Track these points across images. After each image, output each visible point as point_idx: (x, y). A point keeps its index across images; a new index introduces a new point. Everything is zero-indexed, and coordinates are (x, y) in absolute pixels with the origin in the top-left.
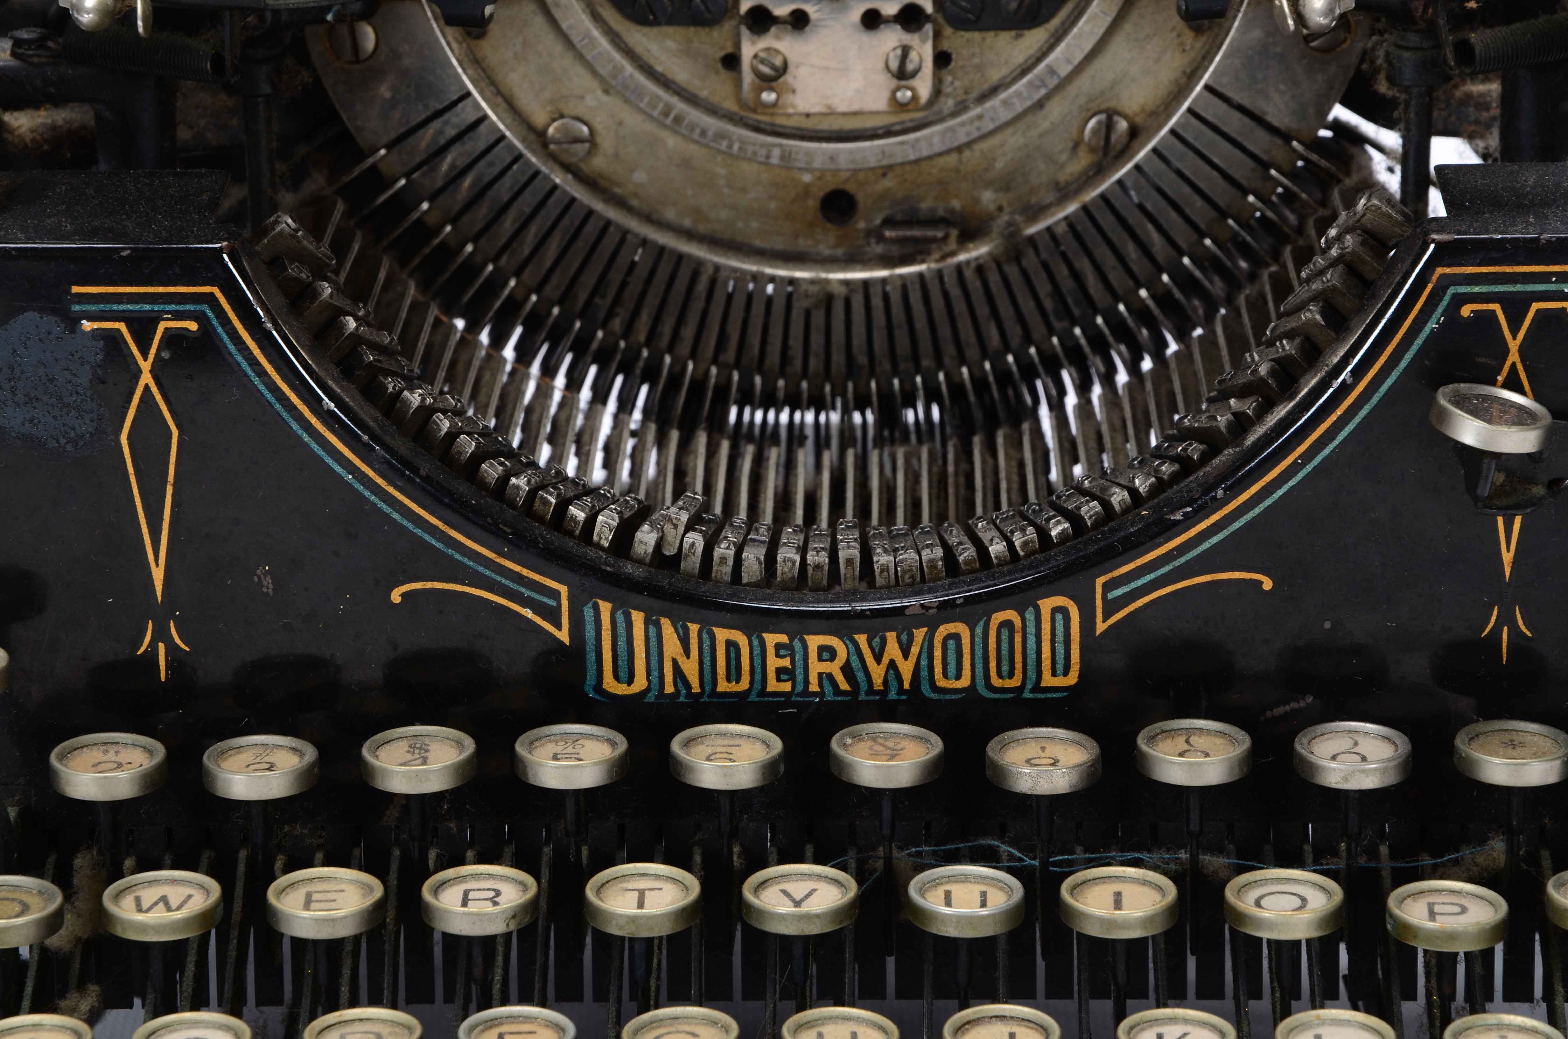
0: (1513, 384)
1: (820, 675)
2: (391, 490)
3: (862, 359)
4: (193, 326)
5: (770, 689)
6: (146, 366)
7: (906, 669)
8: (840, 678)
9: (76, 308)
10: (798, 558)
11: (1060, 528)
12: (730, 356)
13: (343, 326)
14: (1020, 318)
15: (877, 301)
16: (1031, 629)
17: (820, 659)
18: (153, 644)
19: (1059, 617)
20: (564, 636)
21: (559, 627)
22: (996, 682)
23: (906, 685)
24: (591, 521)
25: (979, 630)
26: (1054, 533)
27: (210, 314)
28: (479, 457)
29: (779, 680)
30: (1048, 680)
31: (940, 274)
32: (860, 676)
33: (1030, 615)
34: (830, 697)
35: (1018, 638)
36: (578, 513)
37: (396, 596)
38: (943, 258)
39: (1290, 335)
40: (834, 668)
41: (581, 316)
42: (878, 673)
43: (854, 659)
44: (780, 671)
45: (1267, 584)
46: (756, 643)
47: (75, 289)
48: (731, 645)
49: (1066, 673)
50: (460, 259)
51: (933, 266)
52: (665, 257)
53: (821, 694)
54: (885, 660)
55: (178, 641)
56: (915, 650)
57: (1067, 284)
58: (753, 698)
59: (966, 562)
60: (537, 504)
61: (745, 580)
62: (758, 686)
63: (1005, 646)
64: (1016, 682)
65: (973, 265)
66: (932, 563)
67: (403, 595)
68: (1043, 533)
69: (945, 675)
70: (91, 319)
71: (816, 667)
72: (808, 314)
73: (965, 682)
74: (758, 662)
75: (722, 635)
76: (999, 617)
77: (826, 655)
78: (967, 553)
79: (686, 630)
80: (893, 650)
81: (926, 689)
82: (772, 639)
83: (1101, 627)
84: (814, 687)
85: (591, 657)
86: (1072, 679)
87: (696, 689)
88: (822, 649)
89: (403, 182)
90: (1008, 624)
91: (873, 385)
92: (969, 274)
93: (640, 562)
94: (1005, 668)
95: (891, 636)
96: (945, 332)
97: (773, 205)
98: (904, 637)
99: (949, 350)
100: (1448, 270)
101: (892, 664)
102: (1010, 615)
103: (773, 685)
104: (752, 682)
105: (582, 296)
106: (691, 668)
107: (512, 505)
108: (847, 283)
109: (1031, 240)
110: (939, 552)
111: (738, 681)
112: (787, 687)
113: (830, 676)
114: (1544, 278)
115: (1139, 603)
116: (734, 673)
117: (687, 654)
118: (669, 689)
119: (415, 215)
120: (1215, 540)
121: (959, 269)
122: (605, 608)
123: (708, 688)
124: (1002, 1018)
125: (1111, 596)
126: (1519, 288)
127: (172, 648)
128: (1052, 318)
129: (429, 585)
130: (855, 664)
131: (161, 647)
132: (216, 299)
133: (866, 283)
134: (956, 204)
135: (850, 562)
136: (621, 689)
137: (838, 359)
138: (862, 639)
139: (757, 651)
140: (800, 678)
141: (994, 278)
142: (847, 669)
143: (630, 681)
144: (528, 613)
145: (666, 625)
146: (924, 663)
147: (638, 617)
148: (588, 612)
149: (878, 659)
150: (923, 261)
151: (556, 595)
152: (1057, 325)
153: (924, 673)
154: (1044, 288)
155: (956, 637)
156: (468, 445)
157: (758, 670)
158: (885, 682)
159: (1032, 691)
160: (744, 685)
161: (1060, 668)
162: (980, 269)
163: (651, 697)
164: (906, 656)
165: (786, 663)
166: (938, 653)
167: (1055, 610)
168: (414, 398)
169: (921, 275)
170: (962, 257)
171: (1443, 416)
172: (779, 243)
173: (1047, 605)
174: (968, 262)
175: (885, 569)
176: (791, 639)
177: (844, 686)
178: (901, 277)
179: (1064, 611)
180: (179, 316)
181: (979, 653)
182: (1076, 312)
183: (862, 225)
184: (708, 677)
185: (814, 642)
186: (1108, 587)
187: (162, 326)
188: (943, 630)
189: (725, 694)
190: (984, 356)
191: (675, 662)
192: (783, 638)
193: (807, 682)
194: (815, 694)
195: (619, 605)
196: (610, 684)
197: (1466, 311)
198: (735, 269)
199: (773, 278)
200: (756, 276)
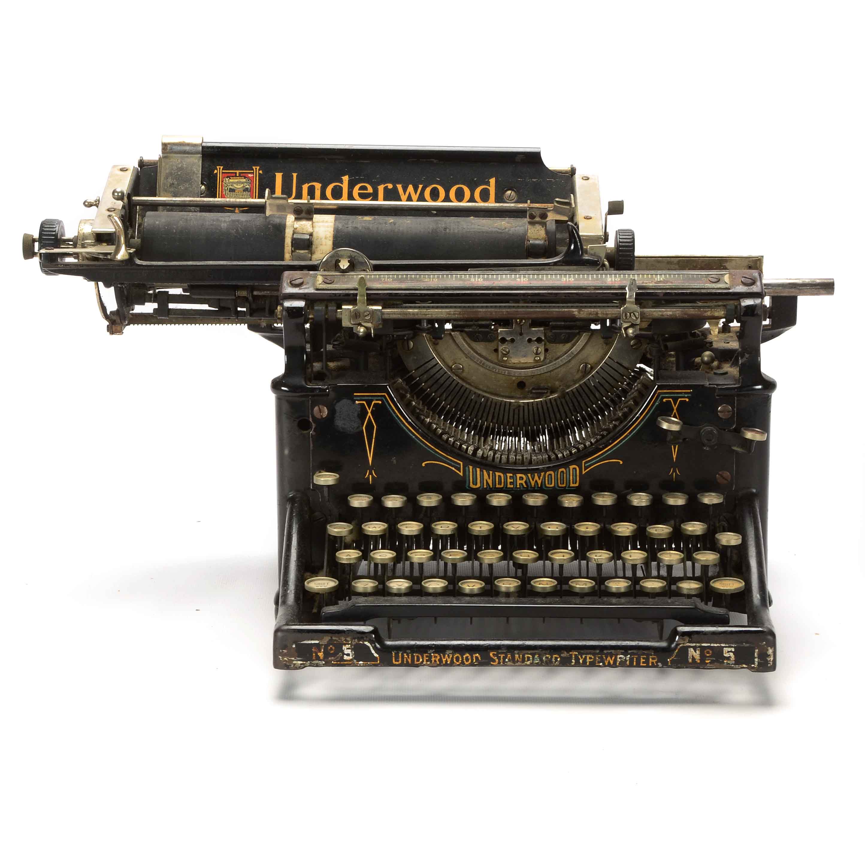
0: (675, 417)
1: (520, 483)
2: (423, 440)
3: (527, 422)
4: (380, 402)
5: (508, 487)
6: (369, 411)
7: (539, 482)
8: (524, 484)
9: (355, 398)
10: (514, 457)
11: (574, 451)
12: (495, 421)
13: (412, 404)
14: (565, 412)
15: (531, 408)
16: (568, 473)
17: (520, 480)
18: (369, 475)
19: (574, 470)
20: (461, 474)
21: (460, 472)
22: (560, 485)
23: (539, 486)
24: (467, 449)
25: (556, 473)
26: (573, 452)
27: (384, 399)
28: (442, 434)
29: (510, 485)
30: (572, 485)
31: (545, 400)
32: (529, 484)
33: (568, 470)
34: (522, 489)
35: (565, 475)
36: (464, 447)
37: (423, 465)
38: (547, 397)
39: (626, 407)
40: (523, 482)
41: (459, 411)
42: (533, 483)
43: (528, 479)
44: (511, 483)
45: (621, 463)
46: (505, 476)
47: (355, 394)
48: (500, 476)
49: (576, 483)
50: (432, 397)
52: (480, 397)
53: (520, 488)
54: (535, 480)
55: (374, 475)
56: (541, 478)
57: (576, 404)
58: (504, 489)
59: (553, 458)
60: (455, 445)
61: (502, 462)
62: (505, 486)
63: (562, 477)
64: (564, 485)
66: (545, 459)
67: (425, 464)
68: (571, 452)
69: (548, 484)
70: (358, 401)
71: (519, 482)
72: (514, 410)
73: (553, 485)
74: (505, 480)
75: (497, 474)
76: (561, 470)
77: (521, 479)
78: (553, 456)
79: (489, 473)
80: (536, 478)
81: (544, 487)
82: (509, 475)
83: (584, 472)
84: (518, 486)
85: (468, 479)
86: (577, 485)
87: (491, 487)
88: (520, 477)
89: (418, 378)
90: (563, 472)
91: (530, 428)
92: (553, 401)
93: (478, 458)
94: (562, 482)
95: (536, 474)
96: (547, 415)
97: (505, 385)
98: (539, 475)
99: (548, 420)
100: (660, 391)
101: (536, 481)
102: (563, 469)
103: (509, 486)
104: (504, 485)
105: (460, 406)
106: (490, 482)
107: (450, 445)
108: (523, 403)
109: (567, 392)
110: (547, 456)
111: (501, 485)
112: (512, 486)
113: (522, 484)
114: (681, 393)
115: (592, 467)
116: (500, 483)
117: (489, 478)
118: (485, 487)
119: (421, 386)
120: (609, 452)
121: (550, 400)
122: (471, 467)
123: (494, 487)
124: (561, 552)
125: (586, 465)
126: (676, 395)
127: (373, 476)
128: (573, 412)
129: (431, 462)
130: (528, 481)
131: (370, 476)
132: (386, 396)
133: (528, 403)
134: (549, 385)
135: (526, 458)
136: (474, 487)
137: (521, 421)
138: (529, 475)
139: (505, 478)
140: (515, 484)
141: (559, 402)
142: (526, 482)
143: (476, 485)
144: (453, 469)
145: (485, 471)
146: (543, 481)
147: (478, 470)
148: (467, 468)
149: (533, 480)
150: (542, 398)
151: (460, 464)
152: (574, 413)
153: (543, 483)
154: (571, 405)
155: (551, 475)
156: (440, 431)
157: (506, 482)
158: (534, 485)
159: (568, 487)
160: (502, 486)
161: (574, 482)
162: (555, 399)
163: (481, 489)
164: (539, 479)
165: (512, 481)
166: (547, 478)
167: (573, 468)
168: (428, 420)
169: (541, 401)
171: (660, 422)
172: (507, 394)
173: (571, 467)
174: (552, 398)
175: (534, 460)
176: (513, 475)
177: (525, 486)
178: (536, 402)
179: (575, 469)
180: (377, 400)
181: (556, 479)
182: (578, 410)
183: (527, 390)
184: (494, 484)
185: (519, 475)
186: (585, 463)
187: (373, 402)
188: (548, 473)
189: (498, 488)
190: (556, 421)
191: (486, 480)
192: (511, 475)
193: (517, 485)
194: (518, 488)
195: (475, 467)
196: (472, 485)
197: (664, 400)
198: (497, 400)
199: (506, 402)
200: (502, 401)
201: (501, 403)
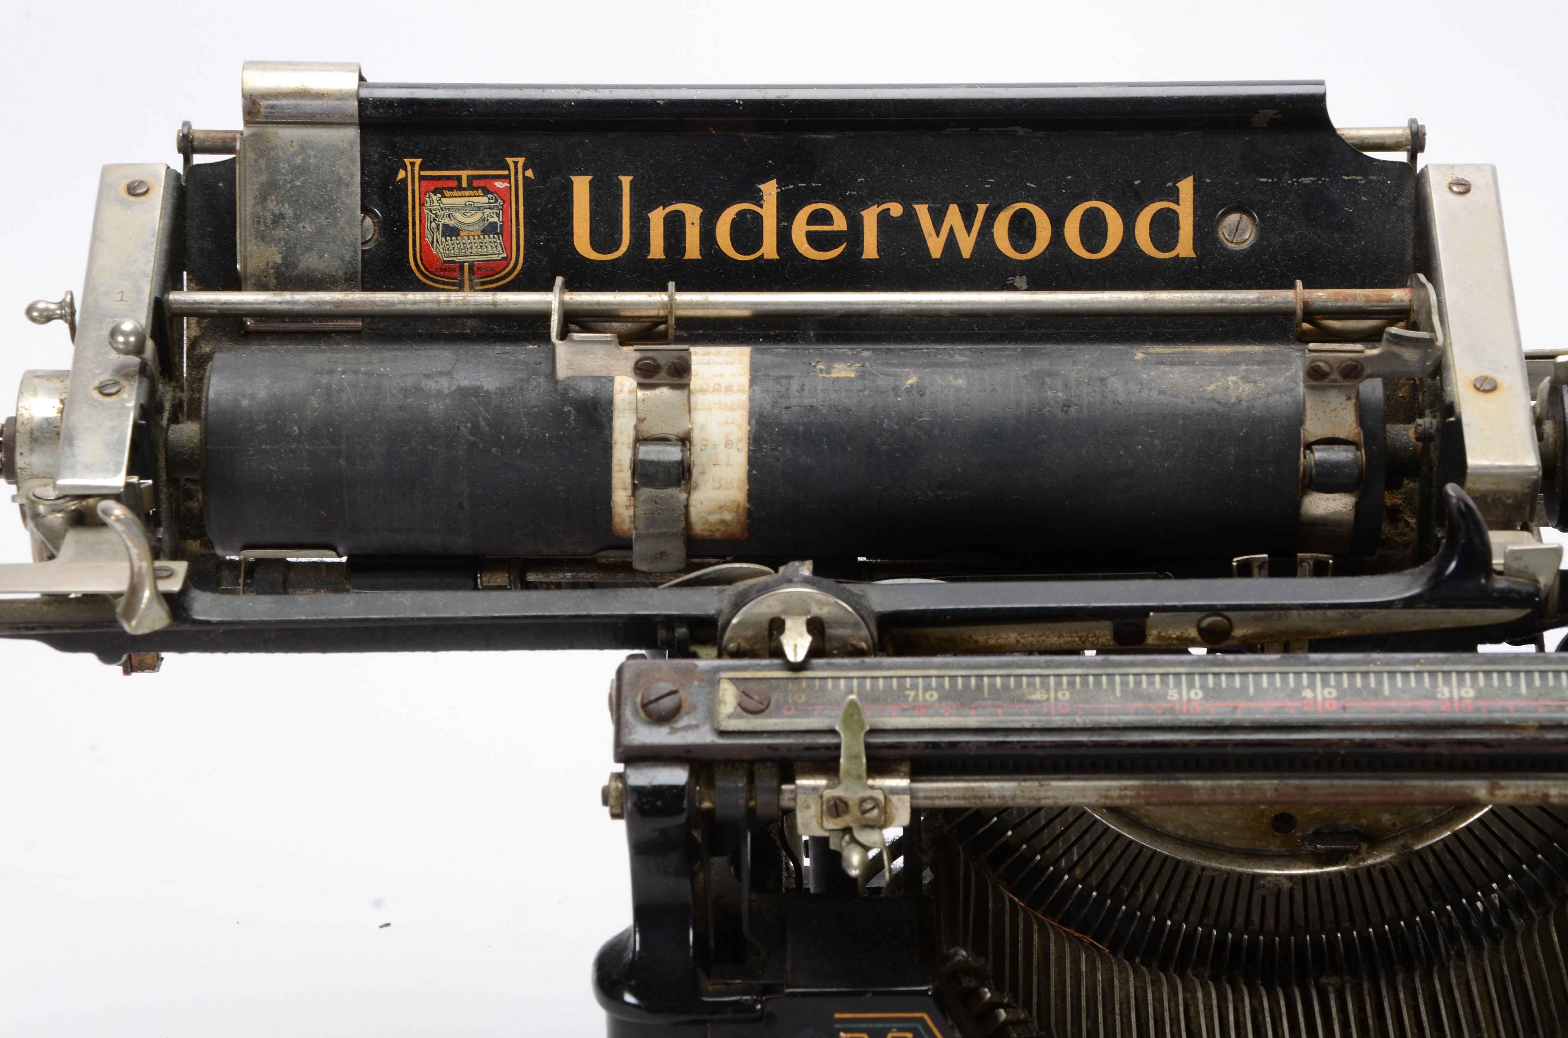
13: (997, 1017)
14: (1409, 898)
15: (1311, 888)
31: (1354, 870)
38: (1357, 863)
50: (1032, 865)
51: (1350, 867)
52: (1168, 862)
57: (1442, 879)
65: (1378, 868)
72: (1264, 899)
89: (995, 819)
91: (1308, 938)
92: (1375, 874)
96: (1357, 906)
97: (1239, 822)
99: (1360, 919)
108: (1291, 877)
109: (1418, 851)
119: (1003, 839)
121: (1369, 869)
128: (1431, 898)
133: (1304, 877)
134: (1364, 822)
137: (1285, 921)
141: (1392, 876)
150: (1343, 864)
152: (1435, 903)
154: (1426, 882)
162: (1383, 871)
169: (1341, 873)
170: (1370, 862)
172: (1242, 844)
174: (1374, 866)
178: (1328, 873)
183: (1299, 834)
190: (1384, 921)
198: (1215, 870)
199: (1241, 874)
200: (1229, 873)
201: (1227, 879)
